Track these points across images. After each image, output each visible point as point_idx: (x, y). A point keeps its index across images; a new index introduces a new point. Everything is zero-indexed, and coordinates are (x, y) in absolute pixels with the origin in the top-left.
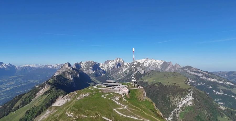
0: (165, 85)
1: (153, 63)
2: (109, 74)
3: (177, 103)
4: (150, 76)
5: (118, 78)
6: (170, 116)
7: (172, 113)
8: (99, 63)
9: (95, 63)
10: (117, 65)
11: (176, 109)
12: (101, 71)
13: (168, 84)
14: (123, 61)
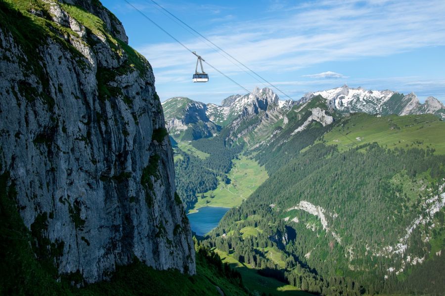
0: (389, 150)
1: (361, 99)
2: (231, 132)
3: (426, 200)
4: (348, 128)
5: (257, 143)
6: (401, 240)
7: (410, 231)
8: (206, 103)
9: (191, 101)
10: (255, 105)
11: (421, 218)
12: (209, 125)
13: (399, 146)
14: (274, 95)
